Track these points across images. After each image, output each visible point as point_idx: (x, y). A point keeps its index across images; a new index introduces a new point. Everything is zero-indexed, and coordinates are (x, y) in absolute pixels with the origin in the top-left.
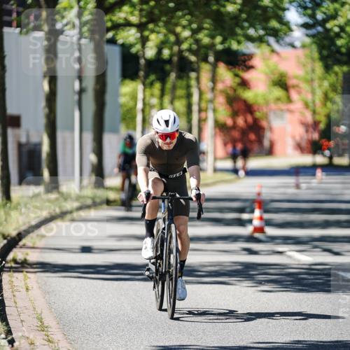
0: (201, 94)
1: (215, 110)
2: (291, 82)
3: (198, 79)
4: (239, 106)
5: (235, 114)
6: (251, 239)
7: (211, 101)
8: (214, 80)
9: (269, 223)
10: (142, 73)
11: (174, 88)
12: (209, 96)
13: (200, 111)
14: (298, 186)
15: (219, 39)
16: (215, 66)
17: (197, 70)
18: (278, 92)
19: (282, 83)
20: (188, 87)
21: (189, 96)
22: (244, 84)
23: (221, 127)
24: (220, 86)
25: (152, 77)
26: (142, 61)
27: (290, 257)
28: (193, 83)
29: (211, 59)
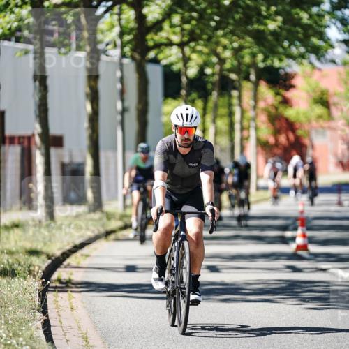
0: (243, 112)
1: (257, 129)
2: (332, 100)
3: (240, 98)
4: (281, 124)
5: (277, 132)
6: (294, 256)
7: (254, 119)
8: (256, 98)
9: (312, 241)
10: (183, 92)
11: (216, 107)
12: (251, 114)
13: (242, 129)
14: (340, 203)
15: (260, 57)
16: (256, 85)
17: (239, 89)
18: (319, 110)
19: (323, 101)
20: (230, 105)
21: (231, 114)
22: (286, 102)
23: (263, 145)
24: (261, 105)
25: (194, 95)
26: (184, 80)
27: (334, 274)
28: (235, 101)
29: (253, 77)
